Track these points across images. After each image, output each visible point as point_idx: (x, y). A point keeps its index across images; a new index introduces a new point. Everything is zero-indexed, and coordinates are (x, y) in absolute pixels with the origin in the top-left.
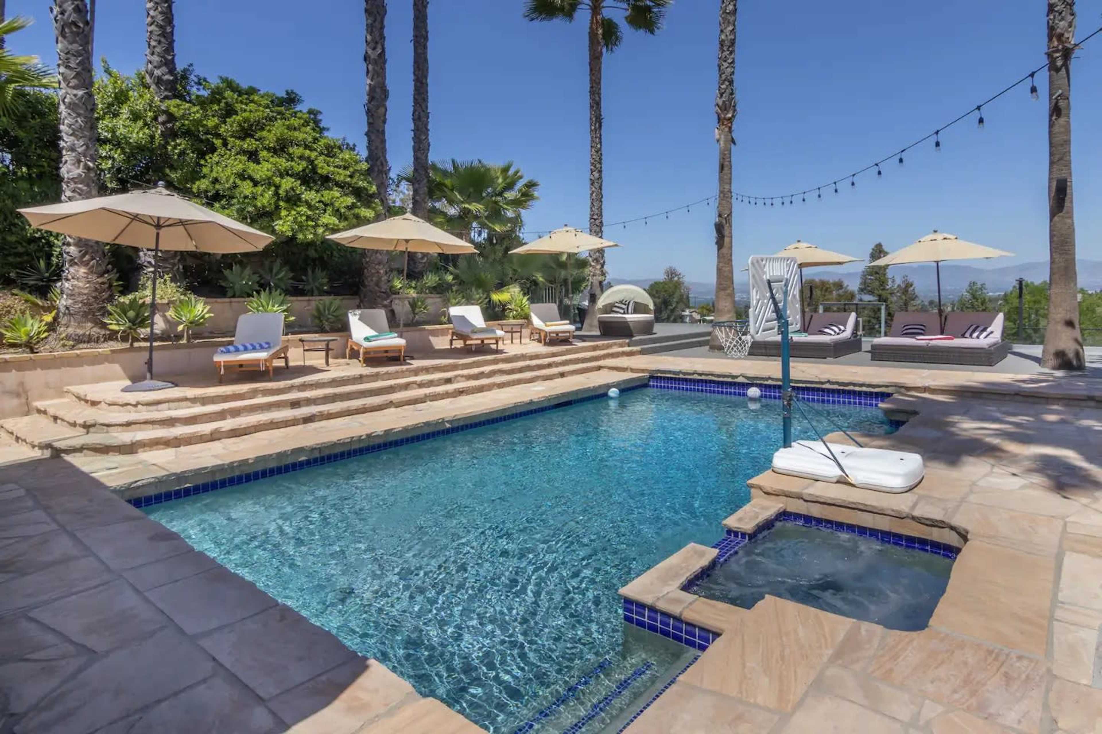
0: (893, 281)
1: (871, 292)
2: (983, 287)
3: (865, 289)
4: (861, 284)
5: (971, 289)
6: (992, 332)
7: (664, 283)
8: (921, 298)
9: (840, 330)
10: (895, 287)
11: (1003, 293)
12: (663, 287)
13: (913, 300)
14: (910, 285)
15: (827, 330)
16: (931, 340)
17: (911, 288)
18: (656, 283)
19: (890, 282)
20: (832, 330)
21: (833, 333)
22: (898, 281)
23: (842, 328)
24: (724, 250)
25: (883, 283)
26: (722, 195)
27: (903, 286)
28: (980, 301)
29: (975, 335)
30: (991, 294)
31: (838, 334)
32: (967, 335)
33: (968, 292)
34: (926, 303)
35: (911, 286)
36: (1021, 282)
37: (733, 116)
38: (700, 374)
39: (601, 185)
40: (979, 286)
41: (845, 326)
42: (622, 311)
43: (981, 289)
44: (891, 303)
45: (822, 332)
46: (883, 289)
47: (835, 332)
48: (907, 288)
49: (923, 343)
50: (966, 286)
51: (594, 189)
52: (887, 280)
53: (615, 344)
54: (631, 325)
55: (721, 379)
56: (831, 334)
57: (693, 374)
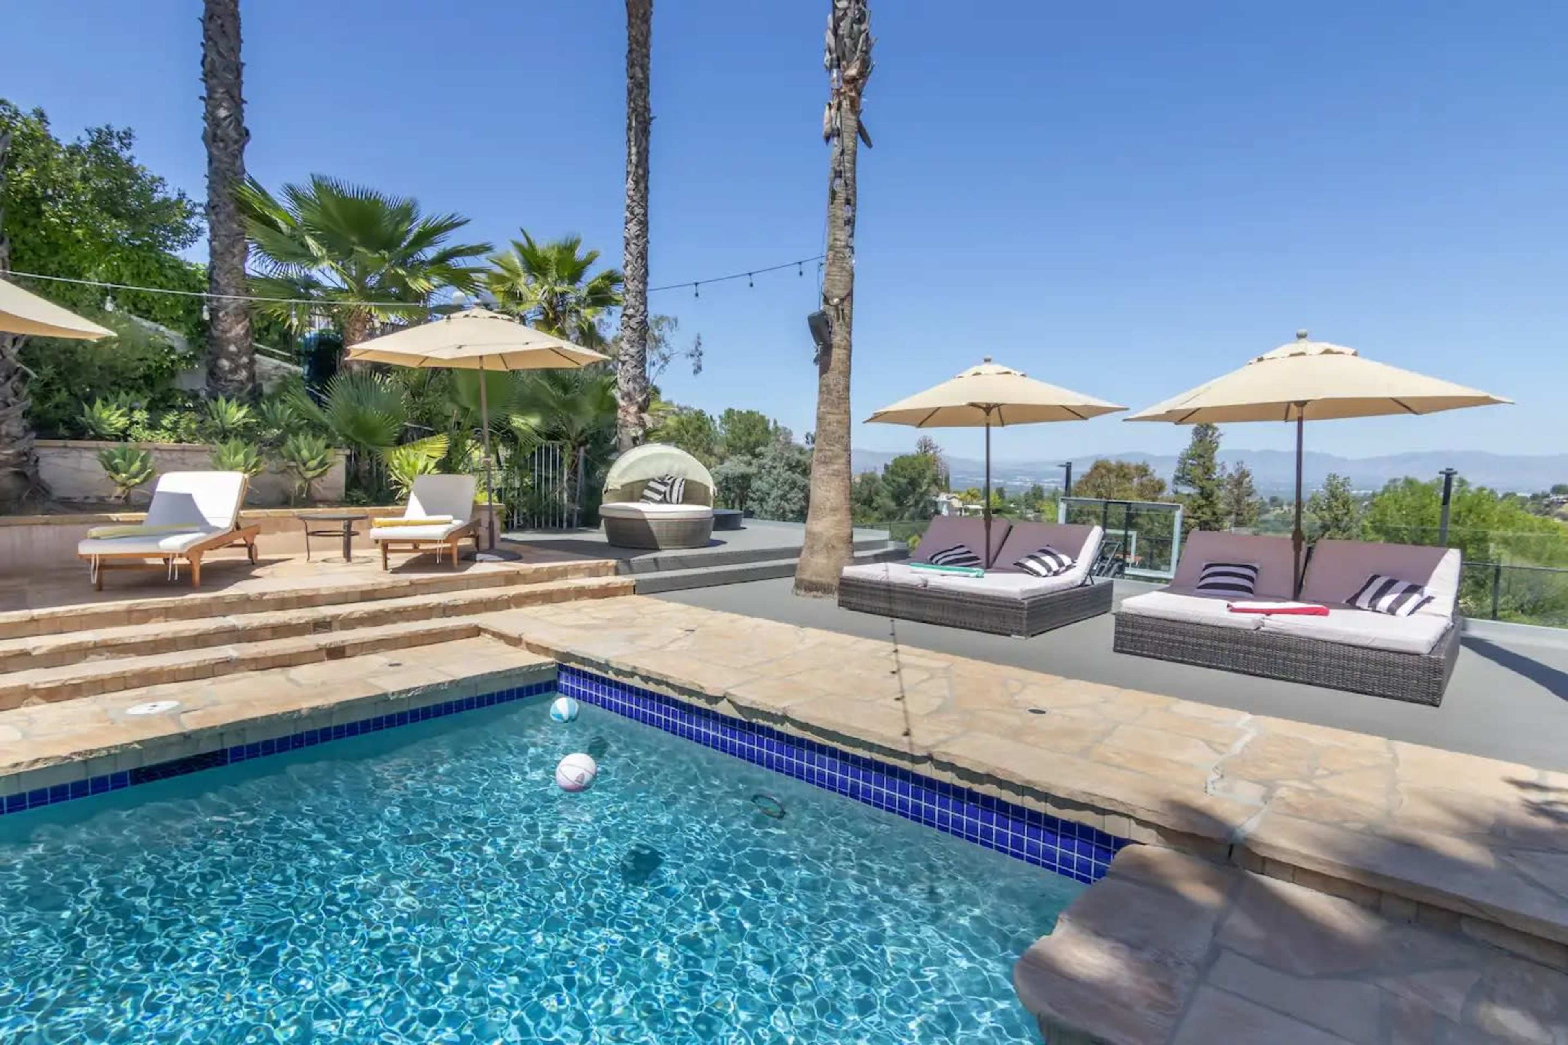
0: (1223, 468)
1: (1191, 482)
2: (1346, 482)
3: (1183, 477)
4: (1179, 470)
5: (1330, 484)
6: (1429, 599)
7: (915, 458)
8: (1260, 493)
9: (1061, 564)
10: (1225, 477)
11: (1370, 492)
12: (911, 464)
13: (1249, 495)
14: (1244, 475)
15: (1032, 564)
16: (1269, 612)
17: (1248, 479)
18: (901, 457)
19: (1218, 470)
20: (1044, 564)
21: (1043, 571)
22: (1231, 469)
23: (1067, 560)
24: (832, 377)
25: (1208, 470)
26: (831, 254)
27: (1236, 476)
28: (1340, 500)
29: (1386, 601)
30: (1355, 492)
31: (1056, 573)
32: (1363, 602)
33: (1324, 487)
34: (1267, 500)
35: (1248, 476)
36: (1449, 475)
37: (863, 73)
38: (646, 679)
39: (645, 249)
40: (1341, 480)
41: (1074, 556)
42: (658, 497)
43: (1343, 485)
44: (1218, 498)
45: (1020, 567)
46: (1209, 479)
47: (1049, 570)
48: (1240, 479)
49: (1246, 621)
50: (1324, 479)
51: (629, 257)
52: (1214, 466)
53: (577, 570)
54: (654, 528)
55: (685, 699)
56: (1038, 574)
57: (632, 674)
